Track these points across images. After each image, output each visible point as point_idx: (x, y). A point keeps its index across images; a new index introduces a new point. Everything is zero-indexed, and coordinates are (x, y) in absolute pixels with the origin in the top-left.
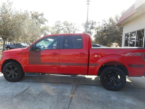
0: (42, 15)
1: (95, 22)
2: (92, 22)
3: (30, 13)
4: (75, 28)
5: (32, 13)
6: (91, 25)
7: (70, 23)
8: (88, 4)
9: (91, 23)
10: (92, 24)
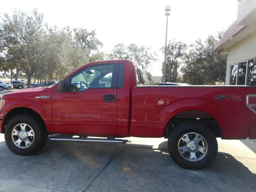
0: (93, 34)
1: (185, 45)
2: (178, 44)
3: (73, 31)
4: (149, 55)
5: (77, 32)
6: (177, 51)
7: (139, 48)
8: (168, 15)
9: (177, 46)
10: (180, 48)
